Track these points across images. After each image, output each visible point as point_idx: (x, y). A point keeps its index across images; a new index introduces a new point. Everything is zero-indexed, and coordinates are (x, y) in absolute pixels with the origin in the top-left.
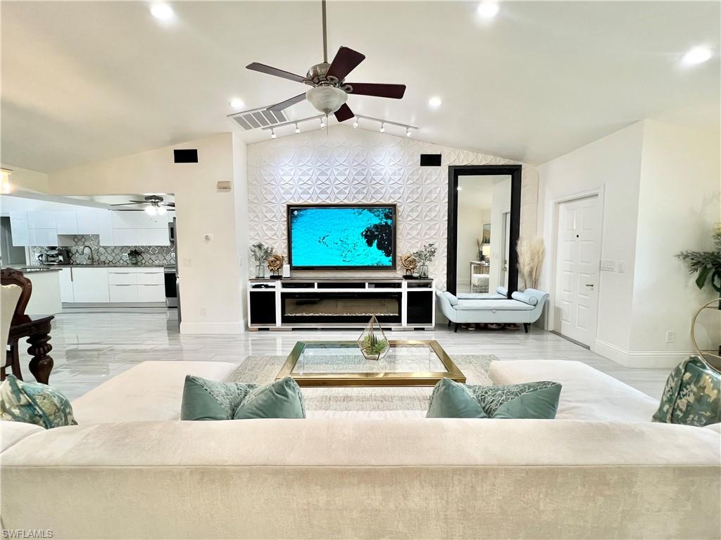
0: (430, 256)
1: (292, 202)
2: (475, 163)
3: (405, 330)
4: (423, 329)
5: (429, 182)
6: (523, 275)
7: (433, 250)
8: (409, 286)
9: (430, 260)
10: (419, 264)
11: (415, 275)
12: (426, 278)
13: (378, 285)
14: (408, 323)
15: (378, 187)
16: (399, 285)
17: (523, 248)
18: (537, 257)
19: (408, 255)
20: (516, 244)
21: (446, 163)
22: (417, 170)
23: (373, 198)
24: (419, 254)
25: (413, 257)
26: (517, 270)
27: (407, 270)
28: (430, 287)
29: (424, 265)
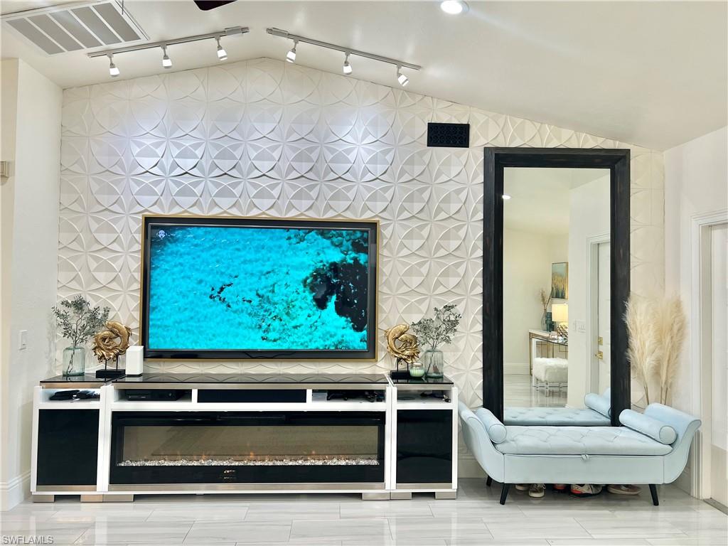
0: (447, 330)
1: (157, 211)
2: (537, 144)
3: (391, 498)
4: (432, 495)
5: (444, 178)
6: (641, 376)
7: (452, 318)
8: (402, 396)
9: (448, 340)
10: (425, 348)
11: (416, 372)
12: (439, 379)
13: (334, 395)
14: (398, 481)
15: (340, 186)
16: (379, 396)
17: (639, 318)
18: (669, 338)
19: (402, 328)
20: (624, 309)
21: (479, 140)
22: (421, 154)
23: (329, 207)
24: (424, 326)
25: (411, 332)
26: (629, 364)
27: (399, 360)
28: (447, 401)
29: (433, 350)
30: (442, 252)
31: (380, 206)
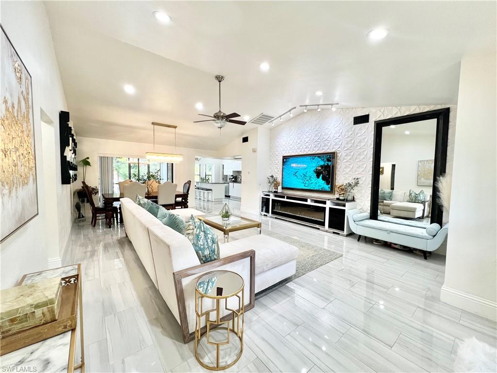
3: (327, 231)
4: (338, 234)
5: (359, 135)
7: (356, 182)
8: (332, 204)
14: (329, 227)
15: (326, 142)
16: (325, 203)
19: (341, 185)
21: (372, 120)
22: (351, 128)
23: (323, 149)
28: (345, 207)
29: (350, 192)
30: (358, 160)
31: (338, 146)
